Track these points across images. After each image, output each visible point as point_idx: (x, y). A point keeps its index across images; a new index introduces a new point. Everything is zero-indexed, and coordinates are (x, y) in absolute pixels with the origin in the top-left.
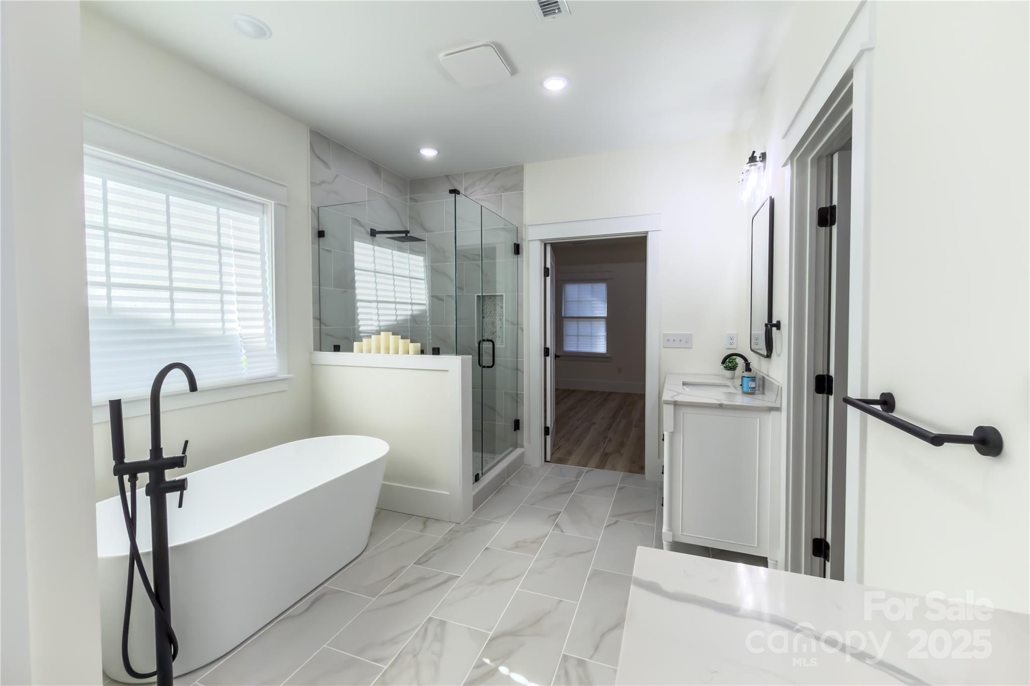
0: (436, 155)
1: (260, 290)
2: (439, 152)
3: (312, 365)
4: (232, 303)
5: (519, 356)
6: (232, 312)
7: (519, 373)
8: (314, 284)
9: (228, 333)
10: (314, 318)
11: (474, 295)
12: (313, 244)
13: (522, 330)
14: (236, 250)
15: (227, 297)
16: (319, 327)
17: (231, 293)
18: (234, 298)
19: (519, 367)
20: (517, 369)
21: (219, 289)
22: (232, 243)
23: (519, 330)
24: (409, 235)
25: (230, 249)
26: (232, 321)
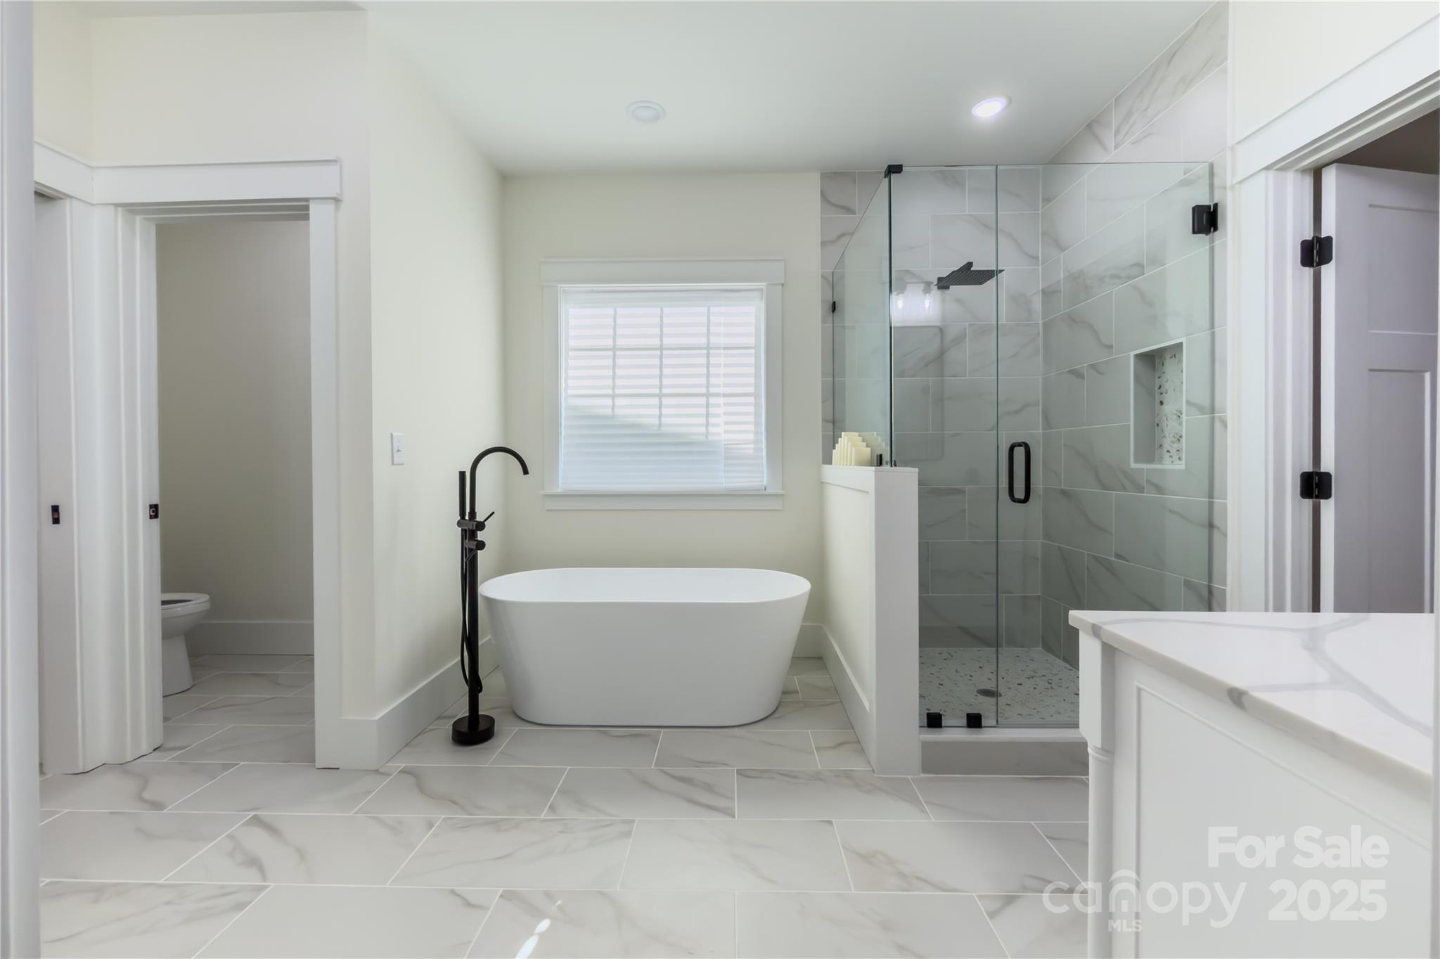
0: (1003, 110)
1: (752, 390)
2: (1010, 101)
3: (822, 482)
4: (718, 405)
5: (1216, 493)
6: (718, 415)
7: (1216, 534)
8: (824, 374)
9: (710, 438)
10: (824, 420)
11: (1129, 355)
12: (824, 322)
13: (1224, 424)
14: (725, 348)
15: (712, 400)
16: (832, 433)
17: (717, 395)
18: (721, 400)
19: (1217, 522)
20: (1211, 526)
21: (705, 392)
22: (722, 341)
23: (1218, 425)
24: (972, 269)
25: (719, 348)
26: (717, 425)
